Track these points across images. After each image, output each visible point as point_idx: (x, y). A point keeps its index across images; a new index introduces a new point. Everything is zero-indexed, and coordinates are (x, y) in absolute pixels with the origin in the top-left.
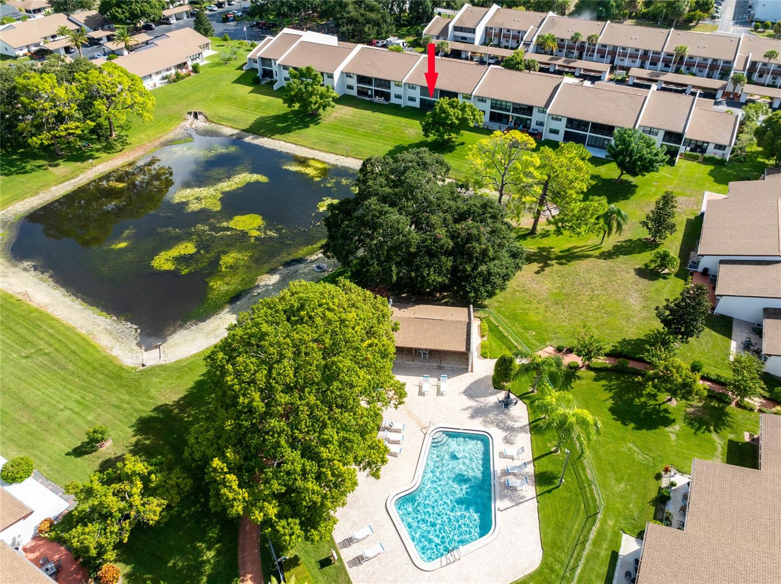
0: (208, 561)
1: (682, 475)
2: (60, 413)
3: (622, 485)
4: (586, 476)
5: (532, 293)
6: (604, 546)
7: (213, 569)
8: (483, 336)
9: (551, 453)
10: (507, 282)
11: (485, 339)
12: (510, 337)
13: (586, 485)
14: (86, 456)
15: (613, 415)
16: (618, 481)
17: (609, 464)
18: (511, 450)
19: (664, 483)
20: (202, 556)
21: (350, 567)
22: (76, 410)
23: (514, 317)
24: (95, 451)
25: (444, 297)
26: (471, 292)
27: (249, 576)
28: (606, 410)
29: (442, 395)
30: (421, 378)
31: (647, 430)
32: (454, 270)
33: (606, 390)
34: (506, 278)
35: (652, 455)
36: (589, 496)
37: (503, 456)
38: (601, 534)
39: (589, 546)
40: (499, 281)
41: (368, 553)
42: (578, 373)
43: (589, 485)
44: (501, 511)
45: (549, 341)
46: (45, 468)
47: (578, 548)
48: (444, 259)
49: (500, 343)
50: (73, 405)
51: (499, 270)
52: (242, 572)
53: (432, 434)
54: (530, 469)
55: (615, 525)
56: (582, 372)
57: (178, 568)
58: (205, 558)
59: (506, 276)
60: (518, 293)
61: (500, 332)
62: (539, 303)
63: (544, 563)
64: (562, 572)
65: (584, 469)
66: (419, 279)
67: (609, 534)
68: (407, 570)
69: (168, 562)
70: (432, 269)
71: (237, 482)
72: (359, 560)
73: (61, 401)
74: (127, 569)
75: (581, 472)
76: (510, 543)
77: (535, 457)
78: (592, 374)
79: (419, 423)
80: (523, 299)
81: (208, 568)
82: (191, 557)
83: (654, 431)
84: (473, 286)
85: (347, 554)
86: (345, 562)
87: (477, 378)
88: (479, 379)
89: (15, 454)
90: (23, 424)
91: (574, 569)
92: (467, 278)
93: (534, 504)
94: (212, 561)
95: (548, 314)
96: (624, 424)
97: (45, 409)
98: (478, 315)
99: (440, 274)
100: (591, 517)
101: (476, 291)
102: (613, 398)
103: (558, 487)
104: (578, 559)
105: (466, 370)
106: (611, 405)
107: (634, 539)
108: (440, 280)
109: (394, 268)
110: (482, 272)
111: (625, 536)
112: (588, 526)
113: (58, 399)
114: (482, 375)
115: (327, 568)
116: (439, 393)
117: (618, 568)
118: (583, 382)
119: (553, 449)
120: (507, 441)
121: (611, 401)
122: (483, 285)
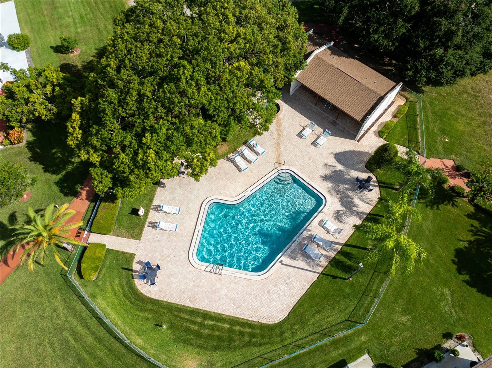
1: (474, 351)
3: (404, 318)
4: (378, 288)
6: (340, 351)
8: (394, 117)
11: (395, 120)
12: (419, 131)
13: (371, 295)
14: (60, 55)
15: (456, 257)
16: (404, 312)
17: (410, 293)
18: (332, 225)
19: (448, 344)
21: (148, 226)
23: (442, 116)
24: (66, 54)
28: (452, 248)
29: (316, 146)
30: (309, 122)
31: (478, 291)
33: (471, 231)
35: (461, 314)
36: (365, 305)
37: (321, 224)
38: (346, 340)
39: (326, 341)
41: (162, 225)
42: (458, 200)
43: (374, 297)
44: (282, 264)
45: (456, 155)
47: (317, 336)
49: (406, 130)
50: (76, 16)
52: (85, 184)
53: (280, 172)
54: (339, 247)
55: (365, 342)
56: (463, 202)
57: (55, 156)
58: (73, 160)
61: (415, 122)
63: (280, 324)
64: (287, 342)
65: (382, 281)
67: (353, 345)
68: (181, 255)
69: (54, 148)
72: (154, 225)
75: (378, 281)
77: (348, 243)
78: (471, 209)
79: (278, 156)
81: (70, 167)
83: (484, 296)
85: (153, 216)
86: (148, 220)
87: (358, 149)
88: (359, 152)
90: (43, 14)
91: (299, 347)
93: (315, 277)
94: (75, 165)
96: (459, 271)
98: (408, 96)
100: (351, 322)
102: (470, 242)
103: (345, 279)
104: (309, 343)
105: (353, 137)
106: (462, 247)
107: (372, 364)
111: (366, 356)
112: (341, 326)
114: (366, 150)
115: (134, 216)
116: (314, 144)
118: (455, 210)
119: (370, 247)
121: (466, 244)
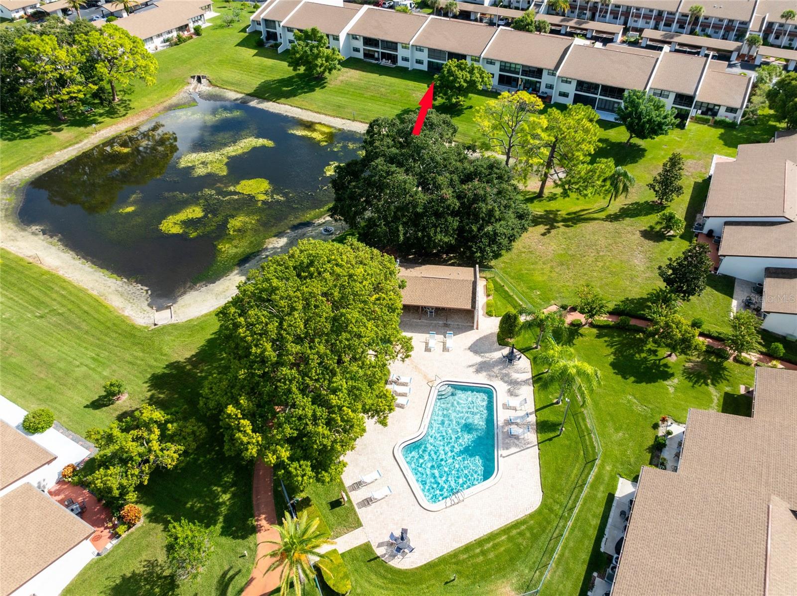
0: (224, 503)
1: (678, 425)
2: (76, 369)
3: (620, 434)
4: (586, 425)
5: (538, 254)
6: (602, 489)
7: (228, 510)
8: (488, 296)
9: (553, 404)
10: (513, 243)
11: (491, 298)
12: (515, 296)
13: (586, 434)
14: (104, 409)
15: (614, 369)
16: (617, 430)
17: (609, 414)
18: (514, 402)
19: (661, 432)
20: (219, 499)
21: (359, 508)
22: (93, 366)
23: (519, 278)
24: (112, 404)
25: (451, 259)
26: (477, 252)
27: (264, 516)
28: (607, 365)
29: (448, 351)
30: (428, 335)
31: (647, 383)
32: (461, 230)
33: (608, 346)
34: (512, 239)
35: (651, 406)
36: (588, 443)
37: (506, 407)
38: (598, 477)
39: (586, 489)
40: (505, 242)
41: (377, 495)
42: (581, 331)
43: (589, 434)
44: (504, 457)
45: (553, 300)
46: (64, 419)
47: (576, 490)
48: (450, 219)
49: (505, 301)
50: (89, 362)
51: (505, 231)
52: (256, 513)
53: (438, 387)
54: (532, 419)
55: (612, 470)
56: (585, 330)
57: (196, 509)
58: (221, 500)
59: (511, 236)
60: (523, 255)
61: (506, 292)
62: (544, 263)
63: (544, 504)
64: (560, 512)
65: (584, 419)
66: (426, 239)
67: (606, 478)
68: (413, 511)
69: (186, 503)
70: (439, 229)
71: (251, 427)
72: (368, 502)
73: (77, 358)
74: (148, 510)
75: (581, 421)
76: (512, 486)
77: (538, 408)
78: (595, 331)
79: (425, 377)
80: (529, 259)
81: (224, 510)
82: (208, 500)
83: (653, 384)
84: (479, 247)
85: (356, 497)
86: (354, 504)
87: (482, 335)
88: (485, 336)
89: (35, 407)
90: (42, 379)
91: (571, 510)
92: (474, 238)
93: (535, 451)
94: (228, 503)
95: (554, 275)
96: (625, 378)
97: (62, 365)
98: (484, 276)
99: (447, 233)
100: (590, 462)
101: (482, 251)
102: (614, 354)
103: (558, 436)
104: (577, 497)
105: (472, 328)
106: (612, 360)
107: (630, 482)
108: (446, 240)
109: (401, 228)
110: (488, 232)
111: (621, 479)
112: (586, 471)
113: (74, 356)
114: (488, 332)
115: (337, 509)
116: (445, 349)
117: (613, 508)
118: (585, 339)
119: (555, 401)
120: (511, 393)
121: (612, 357)
122: (489, 245)
